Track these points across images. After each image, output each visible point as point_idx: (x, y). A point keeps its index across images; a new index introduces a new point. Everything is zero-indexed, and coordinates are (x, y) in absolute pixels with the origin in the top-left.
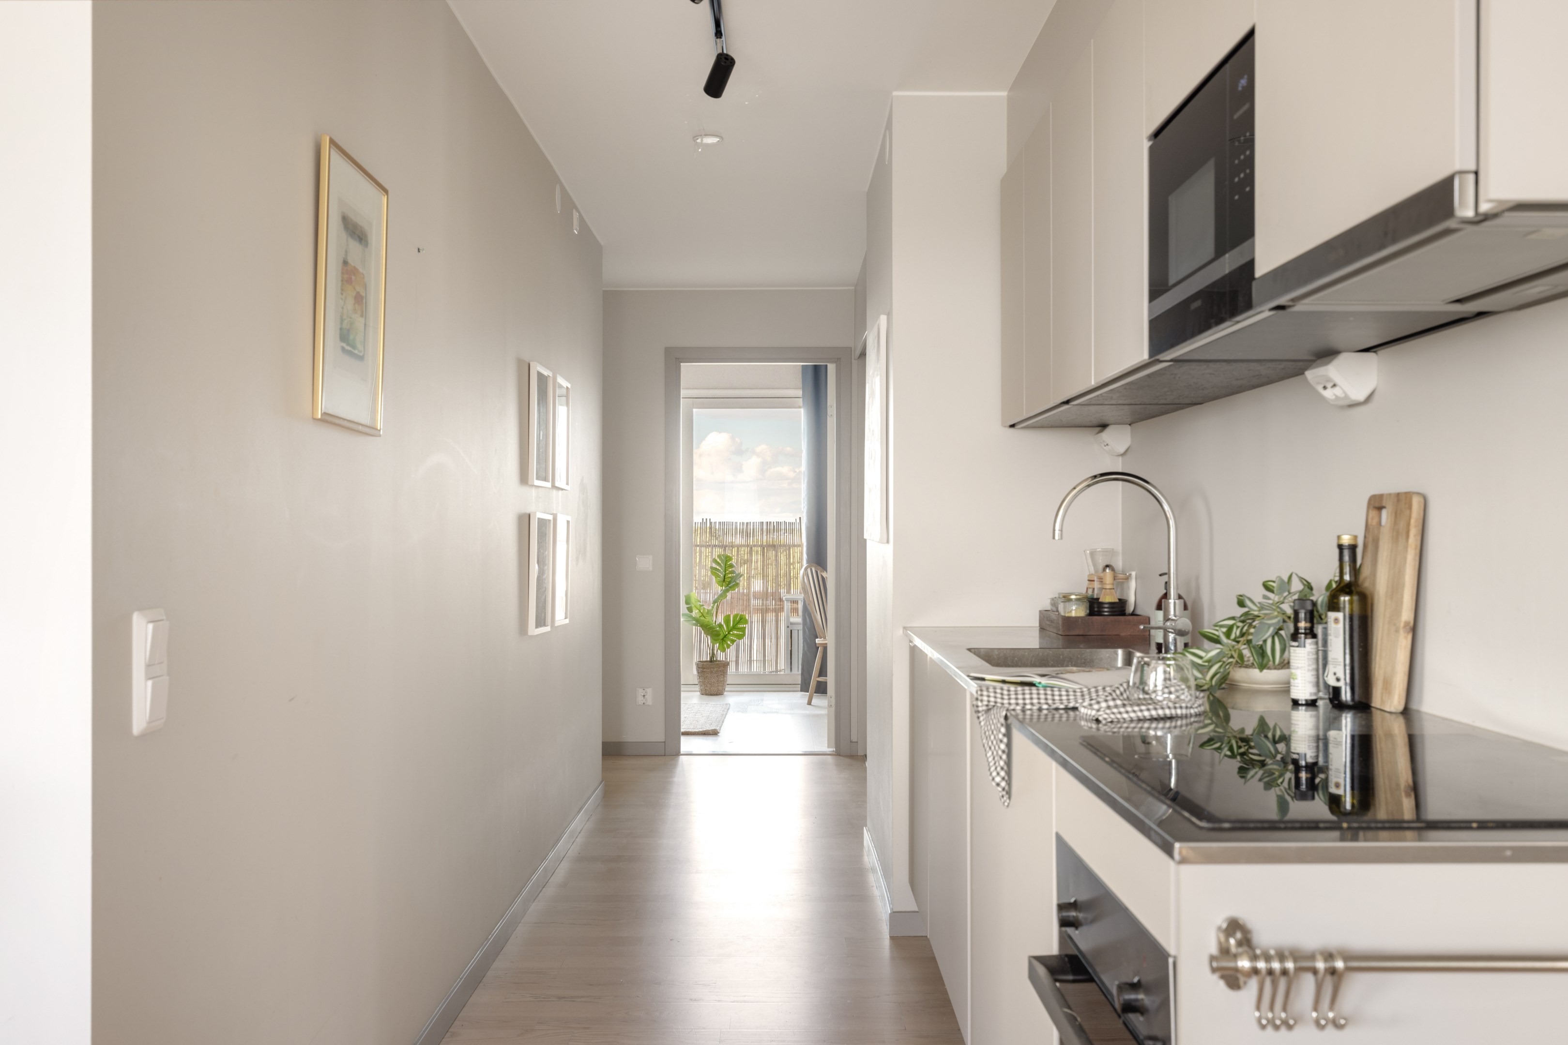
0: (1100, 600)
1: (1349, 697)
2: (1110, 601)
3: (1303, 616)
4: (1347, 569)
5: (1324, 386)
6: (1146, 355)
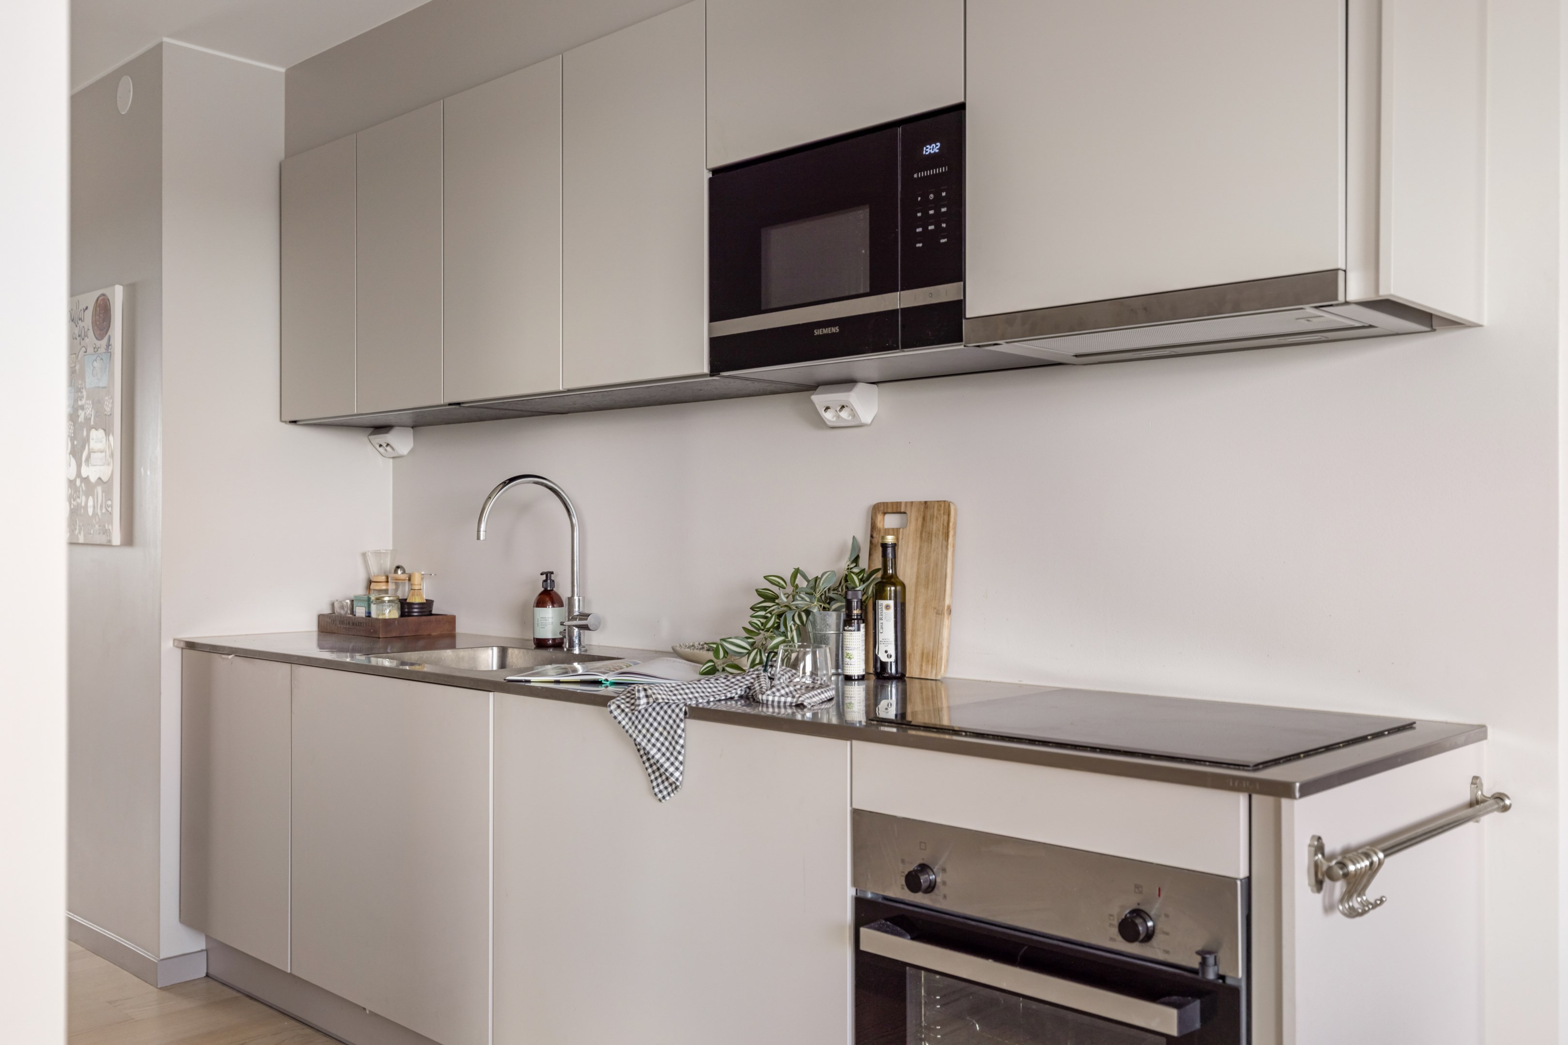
0: (408, 601)
1: (894, 671)
2: (420, 601)
3: (855, 604)
4: (890, 564)
5: (827, 408)
6: (706, 369)
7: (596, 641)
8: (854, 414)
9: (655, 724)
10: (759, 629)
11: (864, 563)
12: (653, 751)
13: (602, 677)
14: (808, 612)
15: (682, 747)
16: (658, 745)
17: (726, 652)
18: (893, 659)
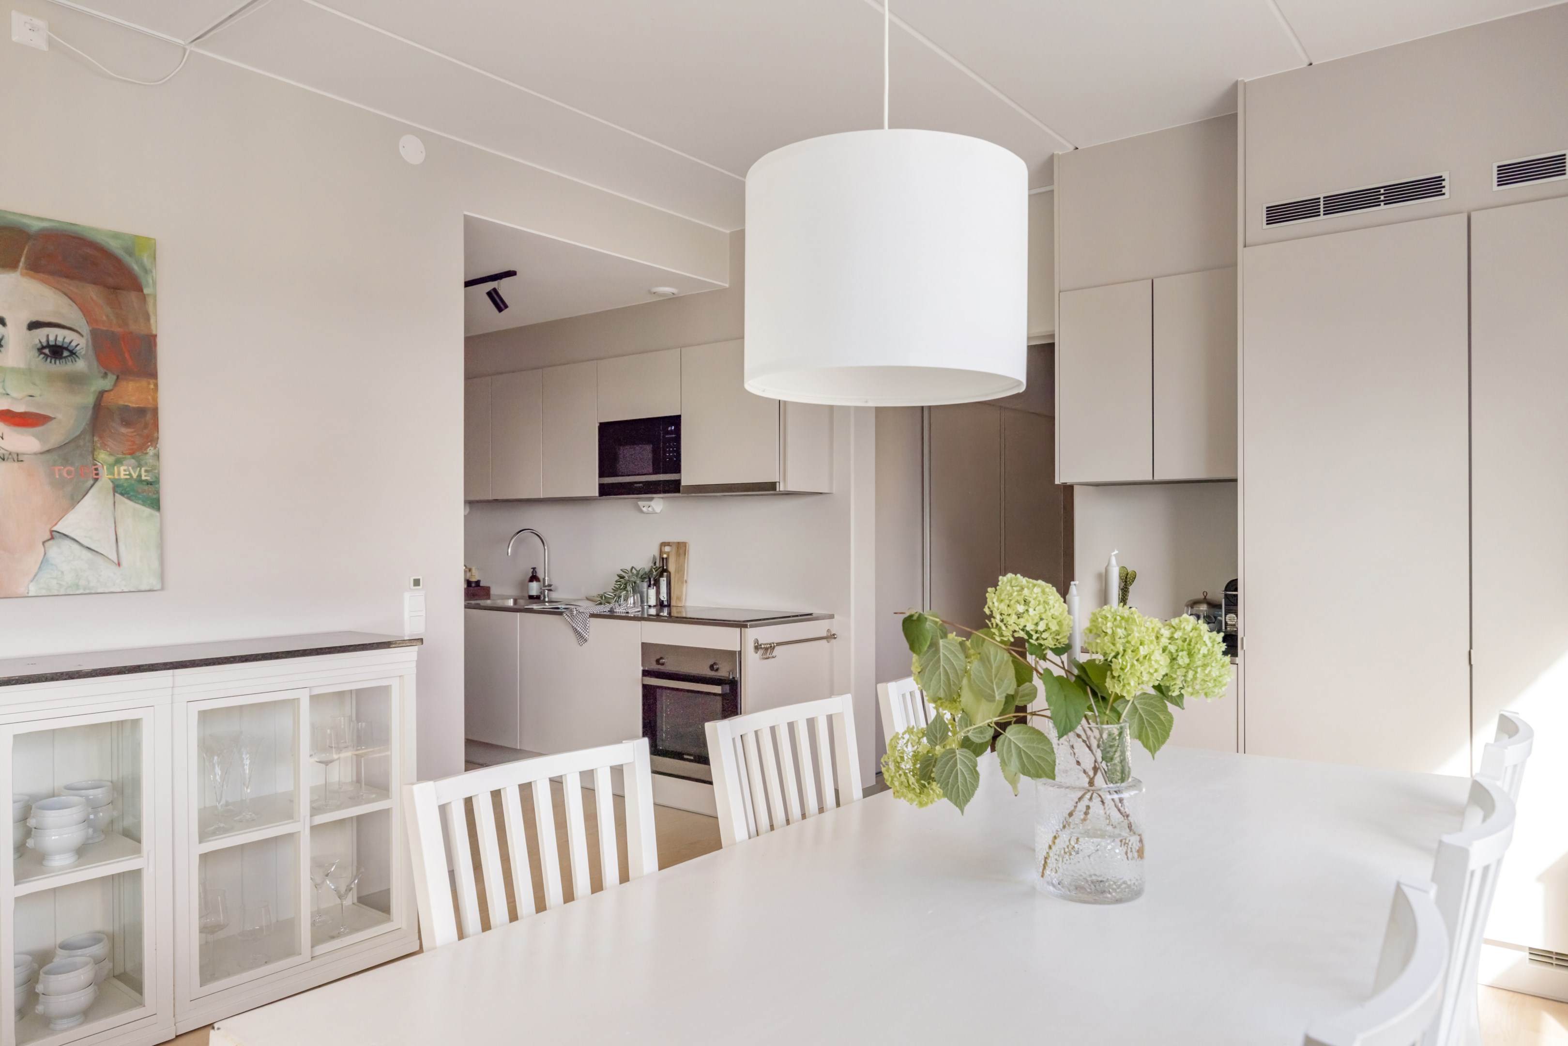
0: (470, 580)
1: (666, 603)
2: (475, 580)
3: (652, 579)
4: (665, 564)
5: (644, 507)
6: (597, 494)
7: (554, 596)
8: (653, 509)
9: (579, 620)
10: (617, 589)
11: (658, 565)
12: (579, 629)
13: (560, 606)
14: (635, 583)
15: (588, 627)
16: (580, 627)
17: (605, 597)
18: (666, 599)
